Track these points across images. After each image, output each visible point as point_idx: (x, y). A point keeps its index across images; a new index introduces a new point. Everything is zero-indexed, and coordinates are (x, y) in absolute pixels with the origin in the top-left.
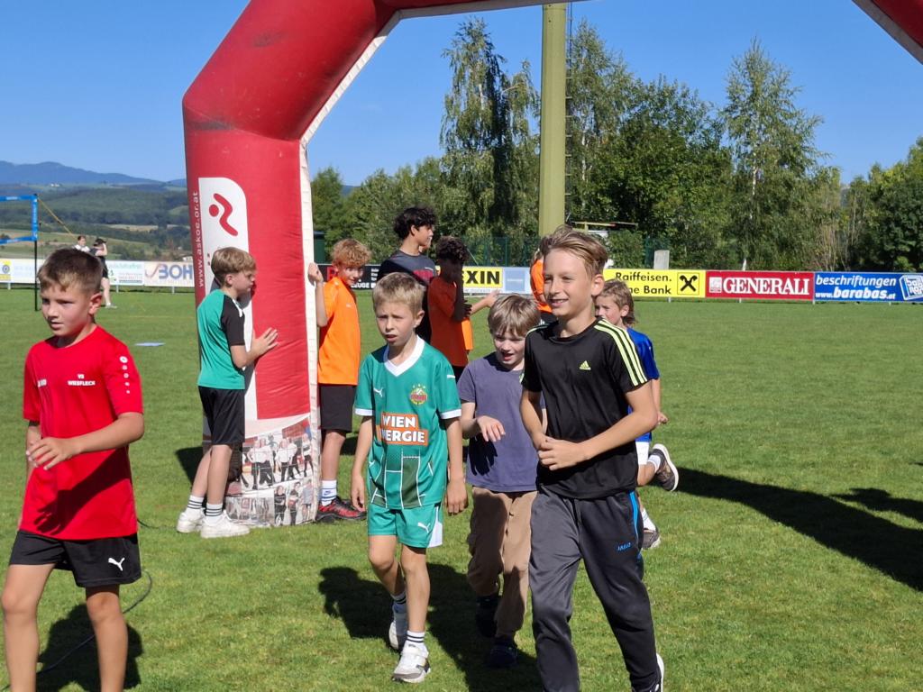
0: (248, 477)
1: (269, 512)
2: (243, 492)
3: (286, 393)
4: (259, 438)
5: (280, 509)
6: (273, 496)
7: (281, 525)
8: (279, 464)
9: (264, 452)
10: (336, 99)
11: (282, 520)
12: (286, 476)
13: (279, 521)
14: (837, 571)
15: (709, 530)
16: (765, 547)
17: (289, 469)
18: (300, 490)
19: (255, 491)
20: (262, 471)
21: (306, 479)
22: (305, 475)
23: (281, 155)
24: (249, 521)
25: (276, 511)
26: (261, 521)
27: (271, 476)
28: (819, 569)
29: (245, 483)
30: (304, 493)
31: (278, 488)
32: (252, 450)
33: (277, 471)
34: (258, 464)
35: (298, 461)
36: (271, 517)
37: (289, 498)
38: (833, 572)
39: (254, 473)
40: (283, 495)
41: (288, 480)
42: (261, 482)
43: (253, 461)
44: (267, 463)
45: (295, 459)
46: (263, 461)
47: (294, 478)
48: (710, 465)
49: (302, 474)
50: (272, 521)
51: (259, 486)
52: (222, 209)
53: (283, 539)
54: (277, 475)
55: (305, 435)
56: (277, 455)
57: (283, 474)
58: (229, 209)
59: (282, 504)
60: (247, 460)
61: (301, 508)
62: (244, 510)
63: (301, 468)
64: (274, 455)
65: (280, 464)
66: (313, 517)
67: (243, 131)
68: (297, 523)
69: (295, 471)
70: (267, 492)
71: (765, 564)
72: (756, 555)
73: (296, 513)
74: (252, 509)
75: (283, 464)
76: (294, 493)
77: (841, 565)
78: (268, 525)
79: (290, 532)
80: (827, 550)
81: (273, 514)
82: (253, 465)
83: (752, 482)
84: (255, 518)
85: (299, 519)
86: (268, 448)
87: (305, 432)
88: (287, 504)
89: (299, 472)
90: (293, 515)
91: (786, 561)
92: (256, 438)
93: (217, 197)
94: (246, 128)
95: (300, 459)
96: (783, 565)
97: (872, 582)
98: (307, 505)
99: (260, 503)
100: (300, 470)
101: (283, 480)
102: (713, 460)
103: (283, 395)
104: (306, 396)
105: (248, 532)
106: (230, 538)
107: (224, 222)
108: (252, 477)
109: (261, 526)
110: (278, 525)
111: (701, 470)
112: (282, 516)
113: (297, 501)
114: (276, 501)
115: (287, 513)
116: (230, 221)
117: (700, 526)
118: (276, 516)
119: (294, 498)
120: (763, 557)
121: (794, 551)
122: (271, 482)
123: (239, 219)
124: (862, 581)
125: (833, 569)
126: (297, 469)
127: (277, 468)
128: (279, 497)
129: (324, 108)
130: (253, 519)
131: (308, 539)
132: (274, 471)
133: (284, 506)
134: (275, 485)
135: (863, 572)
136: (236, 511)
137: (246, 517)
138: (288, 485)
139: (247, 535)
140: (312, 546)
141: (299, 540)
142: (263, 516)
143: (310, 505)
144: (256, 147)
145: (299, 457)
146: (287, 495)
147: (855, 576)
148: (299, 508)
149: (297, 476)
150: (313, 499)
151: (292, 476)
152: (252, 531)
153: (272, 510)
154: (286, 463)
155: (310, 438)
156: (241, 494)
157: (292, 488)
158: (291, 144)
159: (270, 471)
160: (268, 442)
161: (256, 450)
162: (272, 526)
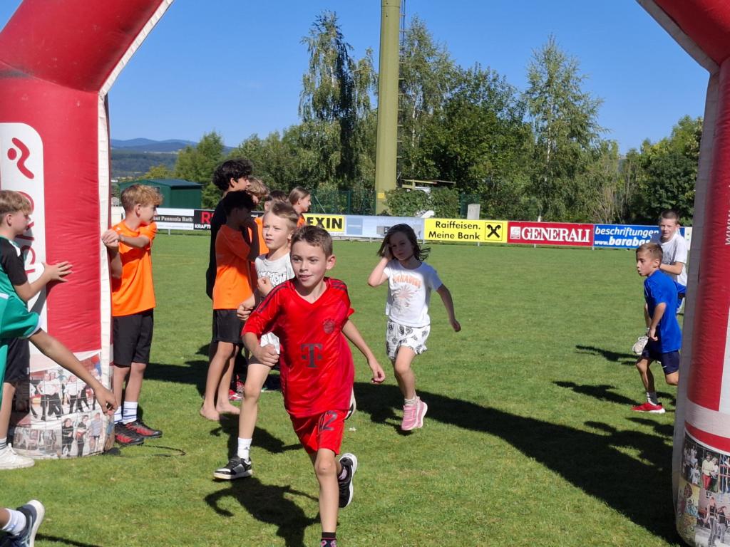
0: (38, 409)
1: (57, 443)
2: (32, 422)
3: (77, 330)
4: (49, 372)
5: (67, 441)
6: (61, 428)
7: (68, 456)
8: (67, 397)
9: (54, 385)
10: (132, 54)
11: (69, 451)
12: (74, 408)
13: (66, 452)
14: (581, 512)
15: (469, 465)
16: (518, 484)
17: (77, 402)
18: (88, 423)
19: (44, 423)
20: (50, 402)
21: (94, 413)
22: (94, 409)
23: (78, 105)
24: (37, 452)
25: (63, 443)
26: (48, 451)
27: (59, 407)
28: (564, 509)
29: (34, 414)
30: (92, 425)
31: (65, 421)
32: (41, 382)
33: (66, 404)
34: (47, 396)
35: (87, 395)
36: (58, 448)
37: (77, 431)
38: (578, 512)
39: (43, 404)
40: (71, 427)
41: (76, 411)
42: (50, 413)
43: (41, 393)
44: (56, 395)
45: (84, 392)
46: (52, 393)
47: (82, 411)
48: (482, 397)
49: (91, 407)
50: (59, 451)
51: (48, 418)
52: (19, 153)
53: (63, 472)
54: (66, 408)
55: (96, 371)
56: (67, 387)
57: (71, 407)
58: (26, 153)
59: (69, 436)
60: (36, 392)
61: (88, 440)
62: (32, 441)
63: (90, 402)
64: (63, 388)
65: (69, 397)
66: (101, 449)
67: (42, 80)
68: (84, 454)
69: (83, 404)
70: (54, 424)
71: (516, 503)
72: (508, 493)
73: (83, 444)
74: (40, 440)
75: (71, 397)
76: (81, 425)
77: (586, 506)
78: (55, 457)
79: (73, 465)
80: (574, 488)
81: (61, 445)
82: (43, 397)
83: (517, 414)
84: (43, 449)
85: (86, 450)
86: (57, 381)
87: (95, 367)
88: (74, 436)
89: (87, 405)
90: (81, 446)
91: (536, 499)
92: (46, 372)
93: (16, 141)
94: (44, 77)
95: (89, 393)
96: (532, 503)
97: (614, 524)
98: (95, 437)
99: (47, 435)
100: (89, 403)
101: (71, 412)
102: (486, 392)
103: (73, 331)
104: (97, 333)
105: (32, 465)
106: (12, 470)
107: (21, 166)
108: (41, 409)
109: (48, 456)
110: (64, 456)
111: (473, 401)
112: (69, 447)
113: (85, 433)
114: (63, 433)
115: (74, 444)
116: (27, 164)
117: (463, 461)
118: (63, 447)
119: (81, 430)
120: (514, 495)
121: (545, 488)
122: (59, 414)
123: (36, 162)
124: (603, 523)
125: (578, 510)
126: (86, 402)
127: (66, 400)
128: (66, 429)
129: (120, 62)
130: (40, 449)
131: (88, 472)
132: (63, 404)
133: (72, 438)
134: (63, 418)
135: (605, 513)
136: (25, 442)
137: (34, 448)
138: (75, 417)
139: (29, 468)
140: (89, 480)
141: (80, 473)
142: (51, 447)
143: (99, 437)
144: (55, 96)
145: (87, 390)
146: (75, 428)
147: (597, 516)
148: (87, 440)
149: (85, 409)
150: (101, 431)
151: (81, 409)
152: (37, 463)
153: (59, 441)
154: (75, 397)
155: (100, 373)
156: (30, 425)
157: (80, 421)
158: (89, 95)
159: (59, 403)
160: (57, 375)
161: (46, 383)
162: (59, 456)
